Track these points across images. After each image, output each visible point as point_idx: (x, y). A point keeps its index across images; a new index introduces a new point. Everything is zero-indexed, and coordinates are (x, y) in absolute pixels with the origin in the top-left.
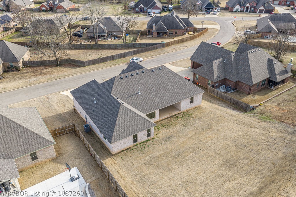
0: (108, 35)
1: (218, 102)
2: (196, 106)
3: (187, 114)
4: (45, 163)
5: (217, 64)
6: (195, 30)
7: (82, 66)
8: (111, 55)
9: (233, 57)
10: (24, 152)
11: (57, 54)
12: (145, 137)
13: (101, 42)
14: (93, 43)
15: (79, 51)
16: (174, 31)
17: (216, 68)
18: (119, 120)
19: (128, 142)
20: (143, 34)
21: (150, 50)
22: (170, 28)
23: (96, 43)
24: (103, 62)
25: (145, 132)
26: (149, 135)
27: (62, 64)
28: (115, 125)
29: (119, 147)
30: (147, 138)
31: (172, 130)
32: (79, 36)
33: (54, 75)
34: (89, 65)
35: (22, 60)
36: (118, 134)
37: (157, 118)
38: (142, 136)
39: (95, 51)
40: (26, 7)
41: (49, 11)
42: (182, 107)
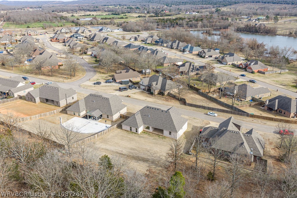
3: (164, 138)
10: (106, 113)
22: (280, 107)
23: (220, 98)
27: (181, 101)
31: (148, 137)
34: (189, 106)
37: (151, 130)
38: (134, 130)
40: (233, 62)
41: (244, 69)
42: (164, 133)
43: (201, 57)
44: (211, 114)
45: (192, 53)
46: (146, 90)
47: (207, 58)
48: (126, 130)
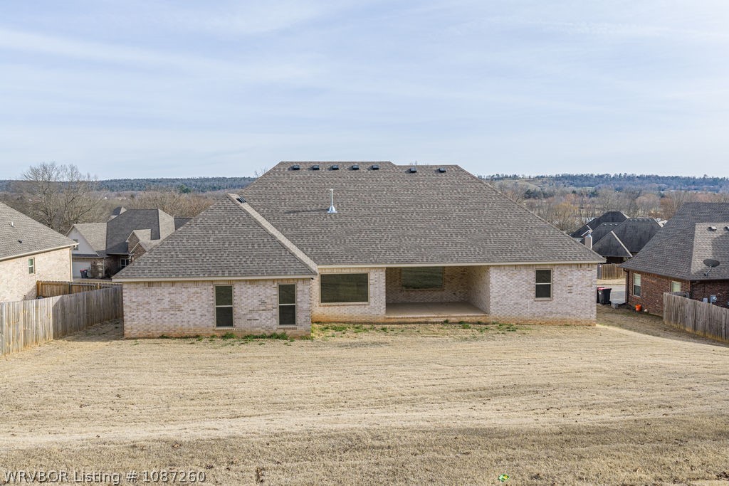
2: (567, 319)
5: (714, 233)
12: (269, 314)
17: (707, 242)
19: (192, 307)
25: (271, 294)
26: (287, 315)
29: (153, 315)
30: (276, 326)
36: (156, 261)
37: (377, 306)
38: (254, 306)
42: (492, 300)
48: (164, 330)
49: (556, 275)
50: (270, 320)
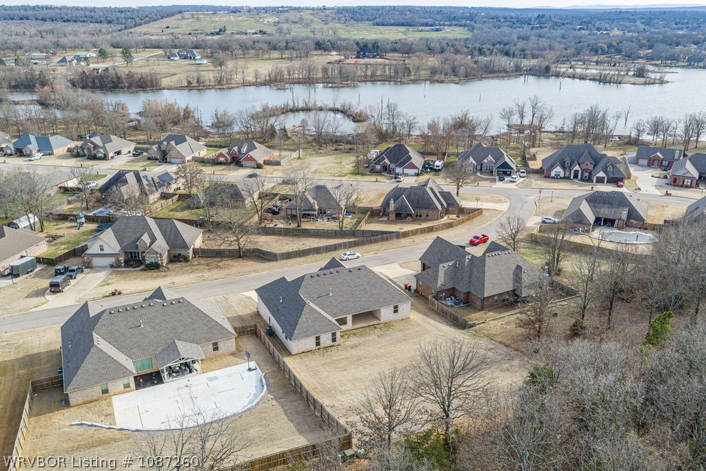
0: (319, 215)
1: (437, 316)
2: (403, 318)
3: (387, 325)
4: (225, 355)
5: (445, 269)
6: (462, 211)
7: (273, 261)
8: (316, 246)
9: (467, 261)
10: (208, 340)
11: (241, 240)
12: (329, 341)
13: (306, 225)
14: (294, 225)
15: (272, 237)
16: (424, 212)
17: (443, 273)
18: (302, 319)
19: (310, 343)
20: (374, 214)
21: (376, 241)
22: (417, 207)
23: (299, 226)
24: (303, 256)
25: (329, 336)
26: (334, 340)
27: (246, 256)
28: (297, 324)
29: (300, 347)
30: (332, 344)
32: (275, 213)
33: (234, 270)
34: (283, 259)
35: (193, 247)
36: (299, 333)
37: (349, 325)
38: (326, 339)
39: (295, 239)
40: (193, 155)
41: (230, 164)
42: (382, 316)
43: (94, 158)
44: (350, 257)
45: (53, 154)
46: (123, 265)
47: (112, 158)
48: (303, 351)
49: (399, 306)
50: (330, 343)
